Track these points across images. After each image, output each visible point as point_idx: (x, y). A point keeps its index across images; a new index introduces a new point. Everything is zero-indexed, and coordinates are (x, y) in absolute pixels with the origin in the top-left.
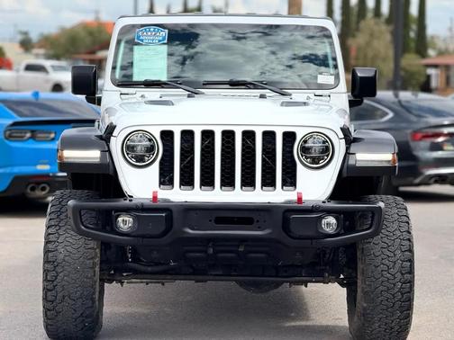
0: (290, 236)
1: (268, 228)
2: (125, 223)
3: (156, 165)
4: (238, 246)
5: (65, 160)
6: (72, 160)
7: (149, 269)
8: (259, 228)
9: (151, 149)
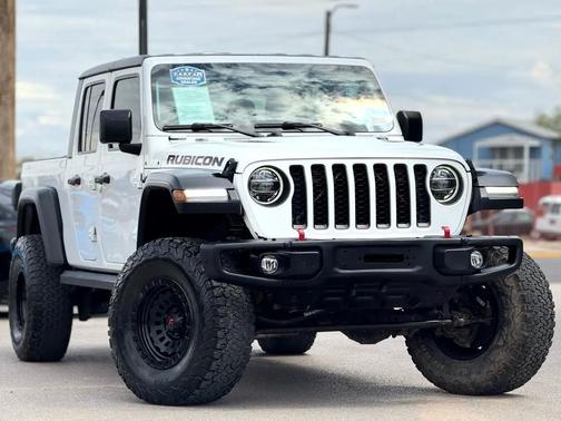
0: (440, 272)
1: (418, 264)
2: (269, 264)
3: (288, 203)
4: (381, 288)
5: (188, 201)
6: (197, 200)
7: (284, 322)
8: (409, 266)
9: (276, 186)
